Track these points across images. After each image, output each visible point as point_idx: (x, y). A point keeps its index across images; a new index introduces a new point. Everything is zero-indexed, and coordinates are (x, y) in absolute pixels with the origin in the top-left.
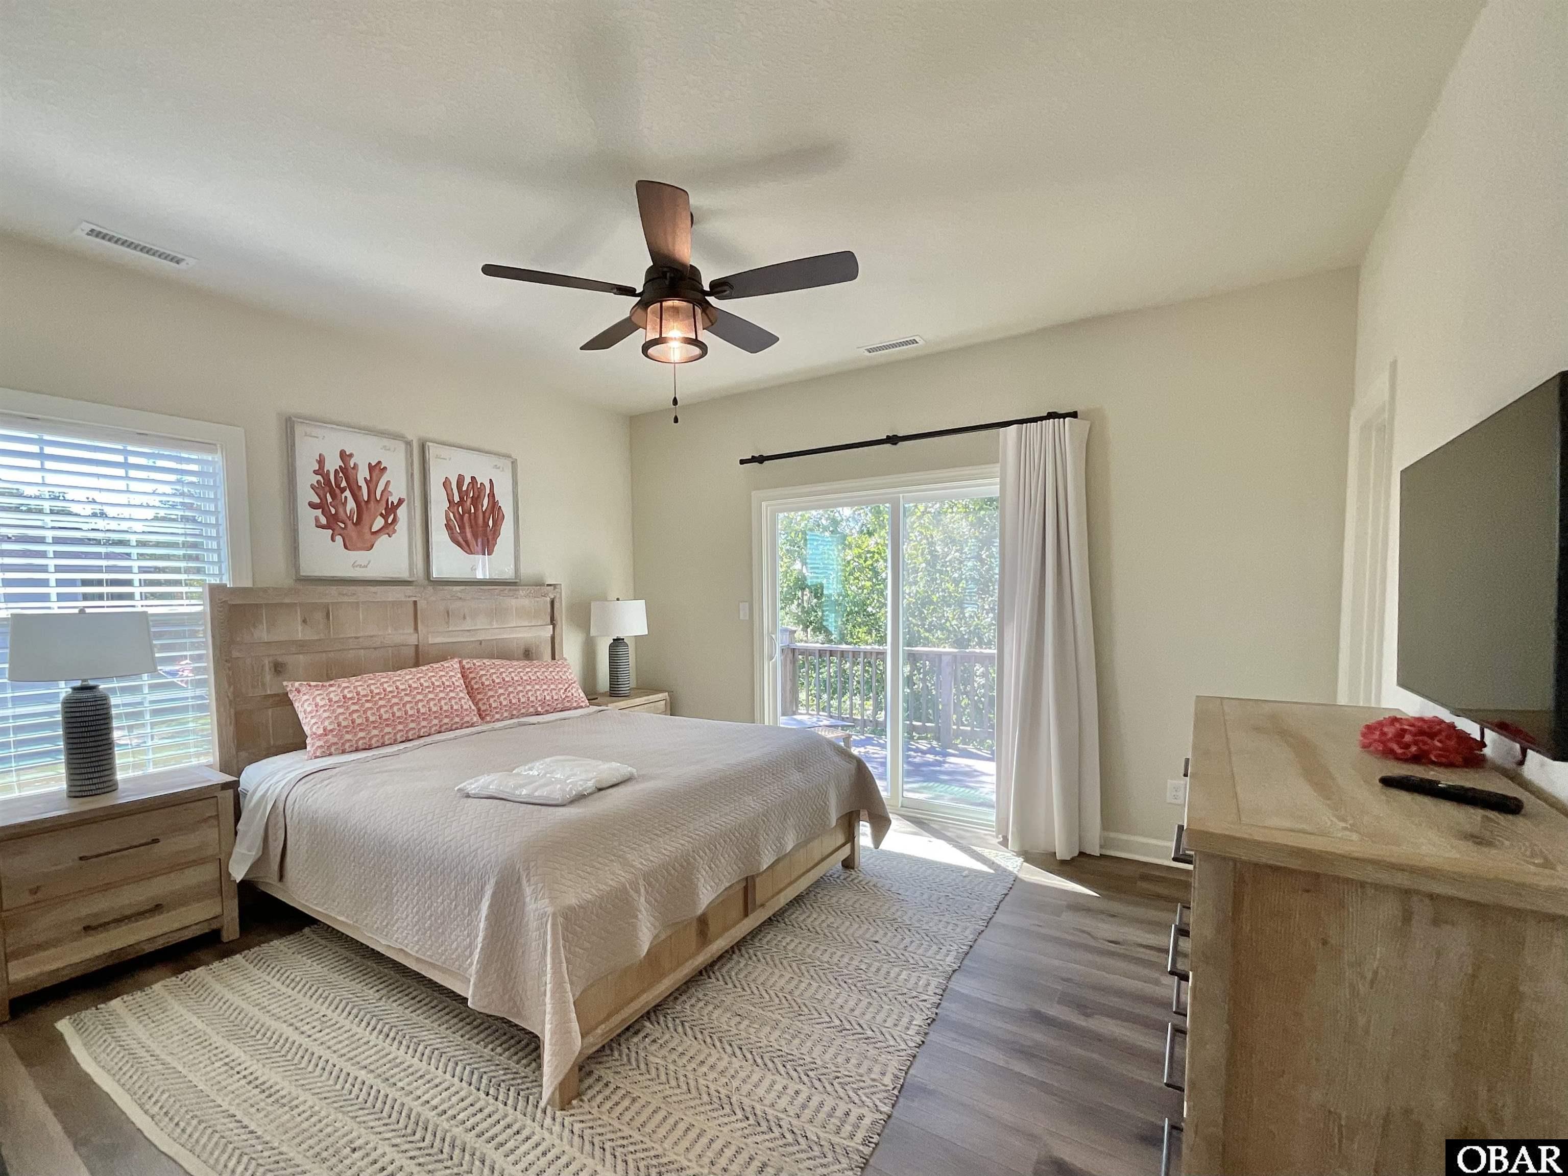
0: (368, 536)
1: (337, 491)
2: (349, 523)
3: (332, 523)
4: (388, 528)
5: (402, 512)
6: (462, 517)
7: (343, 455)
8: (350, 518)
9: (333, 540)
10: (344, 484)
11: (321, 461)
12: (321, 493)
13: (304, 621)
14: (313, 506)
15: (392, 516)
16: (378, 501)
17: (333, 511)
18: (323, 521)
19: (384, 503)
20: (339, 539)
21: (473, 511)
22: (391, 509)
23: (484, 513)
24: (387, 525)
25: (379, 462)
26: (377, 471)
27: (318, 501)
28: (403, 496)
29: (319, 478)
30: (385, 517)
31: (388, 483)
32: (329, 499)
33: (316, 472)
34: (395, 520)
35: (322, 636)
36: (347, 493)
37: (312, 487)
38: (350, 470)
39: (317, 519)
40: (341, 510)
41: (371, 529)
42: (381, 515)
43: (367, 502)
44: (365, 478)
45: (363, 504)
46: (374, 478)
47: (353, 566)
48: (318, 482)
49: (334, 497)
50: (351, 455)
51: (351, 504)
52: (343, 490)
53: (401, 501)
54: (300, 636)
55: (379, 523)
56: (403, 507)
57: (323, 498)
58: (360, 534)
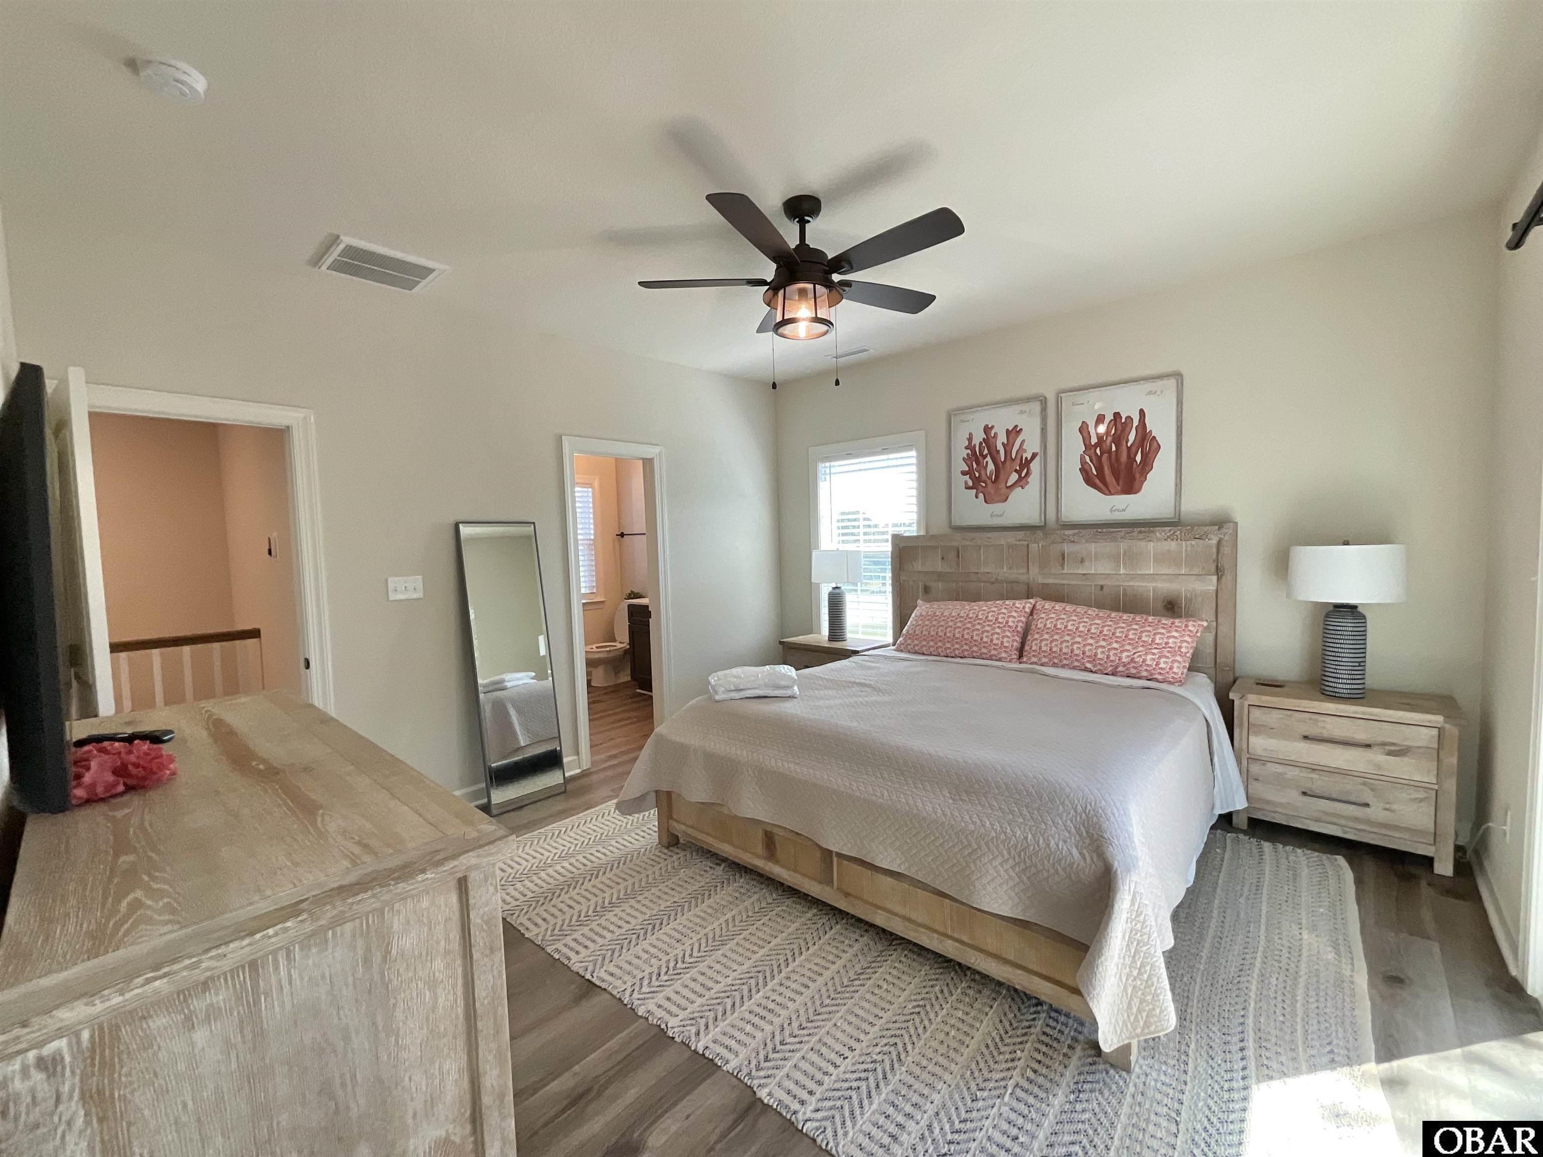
0: (1004, 490)
1: (981, 459)
2: (989, 482)
3: (977, 483)
4: (1022, 481)
5: (1035, 466)
6: (1099, 458)
7: (987, 430)
8: (990, 478)
9: (977, 497)
10: (986, 452)
11: (970, 439)
12: (969, 462)
13: (943, 558)
14: (964, 473)
15: (1025, 470)
16: (1013, 460)
17: (977, 475)
18: (970, 483)
19: (1018, 461)
20: (981, 495)
21: (1114, 448)
22: (1026, 464)
23: (1129, 449)
24: (1020, 478)
25: (1016, 426)
26: (1013, 434)
27: (967, 469)
28: (1037, 449)
29: (969, 451)
30: (1019, 472)
31: (1023, 441)
32: (975, 466)
33: (966, 448)
34: (1028, 474)
35: (953, 570)
36: (989, 459)
37: (964, 459)
38: (991, 439)
39: (966, 483)
40: (983, 473)
41: (1006, 483)
42: (1016, 471)
43: (1004, 463)
44: (1003, 443)
45: (1001, 465)
46: (1011, 441)
47: (991, 516)
48: (968, 454)
49: (978, 464)
50: (993, 427)
51: (991, 467)
52: (985, 457)
53: (1034, 456)
54: (940, 569)
55: (1014, 477)
56: (1037, 460)
57: (970, 466)
58: (997, 490)
